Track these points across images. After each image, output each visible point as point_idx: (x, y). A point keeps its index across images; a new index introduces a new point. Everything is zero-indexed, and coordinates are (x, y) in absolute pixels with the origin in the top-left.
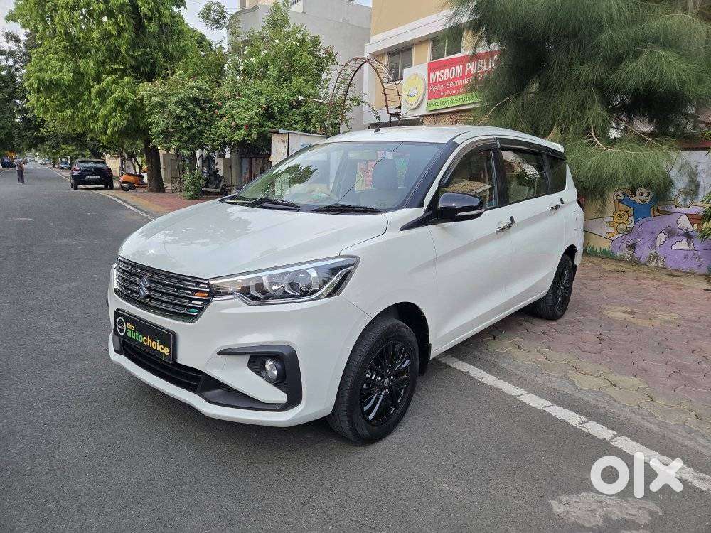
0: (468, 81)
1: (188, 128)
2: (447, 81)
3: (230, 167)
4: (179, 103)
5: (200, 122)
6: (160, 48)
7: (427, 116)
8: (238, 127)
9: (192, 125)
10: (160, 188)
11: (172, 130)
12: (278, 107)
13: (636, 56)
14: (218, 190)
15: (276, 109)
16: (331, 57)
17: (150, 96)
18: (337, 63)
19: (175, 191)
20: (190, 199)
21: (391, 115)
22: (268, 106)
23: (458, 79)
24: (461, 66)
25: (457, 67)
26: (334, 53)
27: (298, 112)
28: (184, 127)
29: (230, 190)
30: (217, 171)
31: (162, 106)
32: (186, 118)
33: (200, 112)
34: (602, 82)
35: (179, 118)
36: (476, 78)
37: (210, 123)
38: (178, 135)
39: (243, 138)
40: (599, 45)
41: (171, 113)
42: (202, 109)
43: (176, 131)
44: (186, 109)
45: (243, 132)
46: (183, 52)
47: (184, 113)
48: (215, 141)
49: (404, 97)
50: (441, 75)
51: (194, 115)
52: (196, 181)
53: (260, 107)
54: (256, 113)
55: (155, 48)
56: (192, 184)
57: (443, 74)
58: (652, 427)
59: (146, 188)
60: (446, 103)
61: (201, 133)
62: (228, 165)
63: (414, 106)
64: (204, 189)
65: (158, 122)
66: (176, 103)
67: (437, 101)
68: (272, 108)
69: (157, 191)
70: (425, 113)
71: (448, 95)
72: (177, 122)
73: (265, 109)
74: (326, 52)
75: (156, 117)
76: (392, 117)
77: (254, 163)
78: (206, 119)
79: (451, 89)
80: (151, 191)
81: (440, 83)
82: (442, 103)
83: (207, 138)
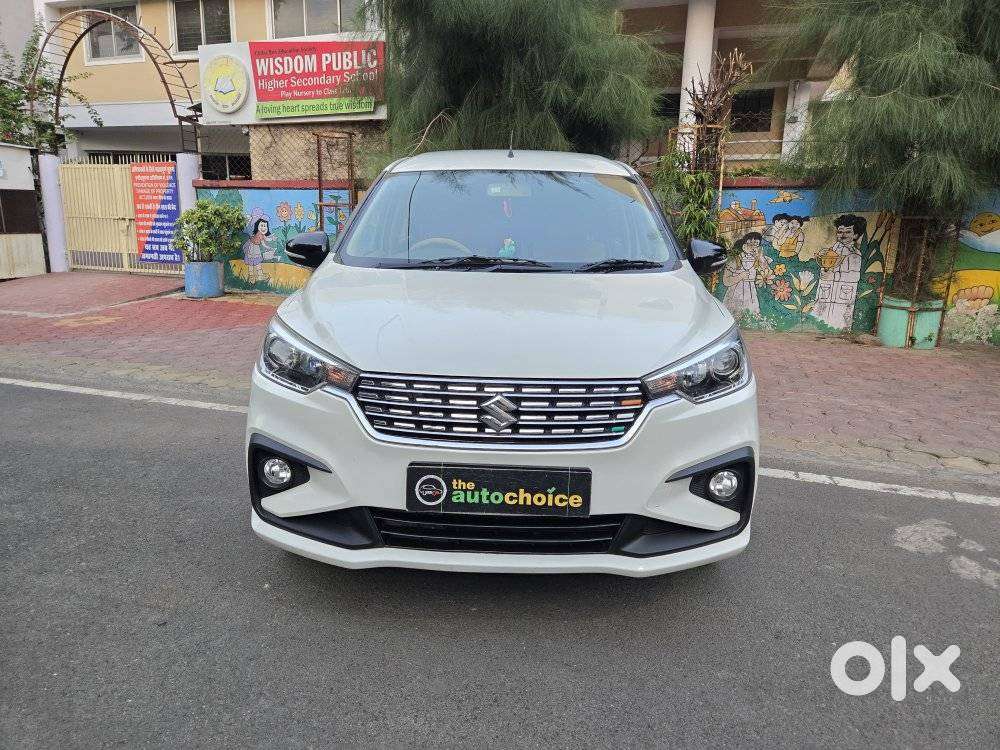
0: (330, 81)
2: (290, 75)
7: (255, 126)
21: (181, 119)
23: (311, 74)
24: (314, 56)
25: (307, 57)
49: (207, 91)
50: (278, 66)
57: (282, 64)
60: (293, 109)
63: (230, 109)
67: (276, 104)
70: (254, 122)
71: (294, 98)
76: (184, 123)
79: (300, 89)
81: (277, 77)
82: (286, 109)
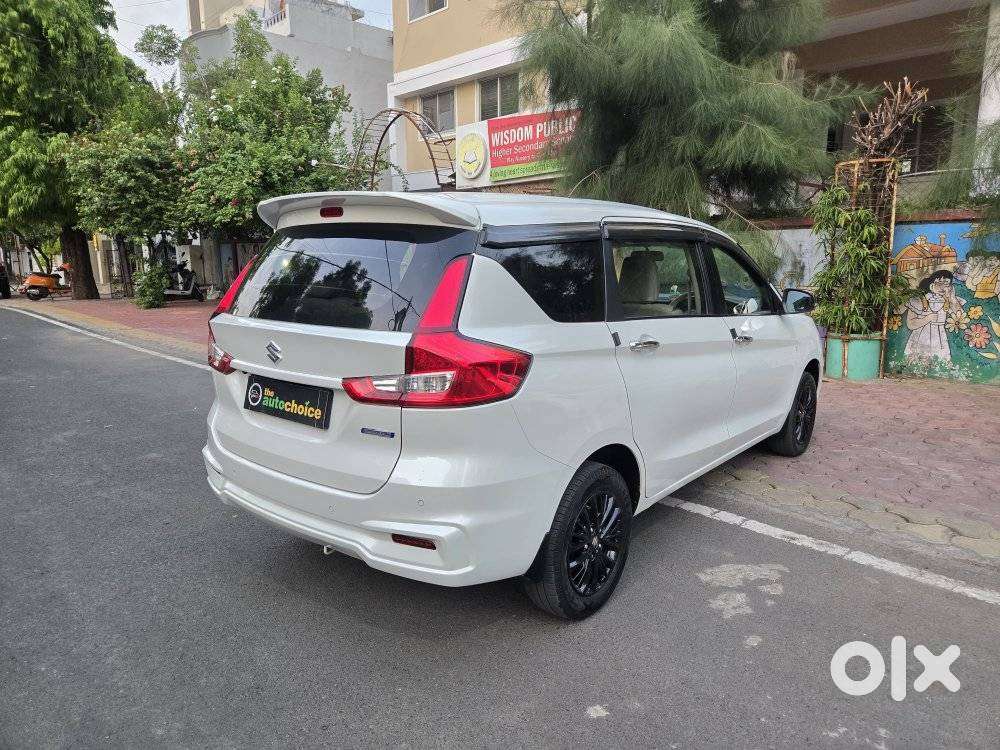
0: (541, 146)
1: (137, 205)
2: (514, 144)
3: (201, 257)
4: (124, 167)
5: (158, 196)
6: (81, 87)
7: (490, 187)
8: (221, 203)
9: (145, 200)
10: (92, 293)
11: (115, 208)
12: (279, 175)
13: (734, 130)
14: (188, 292)
15: (276, 177)
16: (341, 100)
17: (75, 160)
18: (352, 108)
19: (114, 296)
20: (147, 308)
21: (443, 185)
22: (265, 174)
23: (528, 142)
24: (531, 127)
25: (526, 128)
26: (346, 95)
27: (307, 179)
28: (133, 203)
29: (205, 291)
30: (184, 264)
31: (96, 173)
32: (135, 190)
33: (156, 180)
34: (699, 158)
35: (123, 191)
36: (551, 143)
37: (174, 195)
38: (124, 215)
39: (232, 219)
40: (692, 116)
41: (110, 183)
42: (158, 176)
43: (121, 210)
44: (134, 177)
45: (230, 209)
46: (119, 93)
47: (132, 183)
48: (183, 220)
49: (459, 163)
50: (506, 137)
51: (148, 185)
52: (157, 281)
53: (254, 175)
54: (248, 183)
55: (75, 89)
56: (150, 286)
57: (509, 136)
58: (777, 511)
59: (69, 294)
60: (515, 172)
61: (160, 211)
62: (198, 256)
63: (474, 175)
64: (167, 292)
65: (91, 198)
66: (118, 169)
67: (504, 168)
68: (271, 175)
69: (88, 298)
70: (489, 184)
71: (516, 163)
72: (121, 197)
73: (261, 177)
74: (335, 94)
75: (87, 190)
77: (240, 253)
78: (167, 191)
79: (520, 155)
80: (78, 298)
81: (505, 147)
82: (510, 172)
83: (170, 217)
